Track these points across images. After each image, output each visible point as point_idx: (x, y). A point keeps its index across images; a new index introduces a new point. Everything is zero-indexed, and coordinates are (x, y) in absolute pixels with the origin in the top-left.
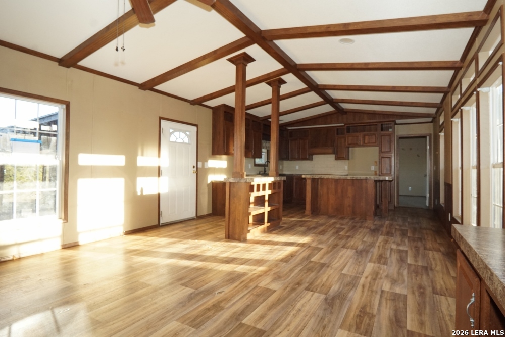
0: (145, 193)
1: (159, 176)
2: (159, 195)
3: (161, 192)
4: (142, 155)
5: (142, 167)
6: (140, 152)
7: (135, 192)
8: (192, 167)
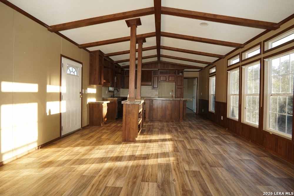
0: (52, 114)
1: (60, 100)
2: (61, 114)
3: (62, 112)
4: (50, 84)
5: (50, 93)
6: (48, 82)
7: (46, 113)
8: (79, 93)
